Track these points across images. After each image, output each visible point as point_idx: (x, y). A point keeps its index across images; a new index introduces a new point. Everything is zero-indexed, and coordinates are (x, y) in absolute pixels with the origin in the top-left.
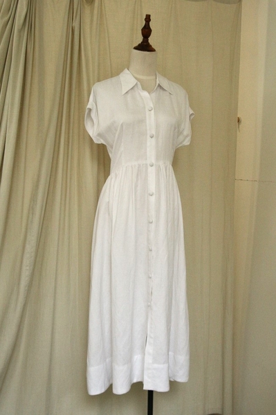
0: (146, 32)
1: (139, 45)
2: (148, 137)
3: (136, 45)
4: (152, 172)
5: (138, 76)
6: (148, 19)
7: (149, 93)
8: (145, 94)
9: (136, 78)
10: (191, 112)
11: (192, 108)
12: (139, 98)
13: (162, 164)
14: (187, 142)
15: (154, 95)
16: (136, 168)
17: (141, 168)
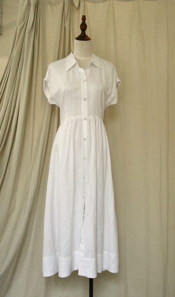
0: (84, 27)
2: (82, 100)
3: (77, 36)
4: (85, 123)
5: (78, 58)
6: (84, 18)
7: (84, 70)
8: (82, 70)
9: (75, 58)
10: (118, 80)
12: (77, 73)
13: (92, 118)
14: (115, 102)
15: (88, 71)
16: (75, 121)
17: (77, 121)
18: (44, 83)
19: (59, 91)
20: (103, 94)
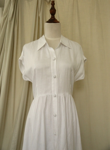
1: (49, 20)
2: (53, 77)
3: (48, 20)
4: (55, 100)
5: (49, 39)
7: (54, 49)
8: (52, 50)
9: (46, 39)
10: (85, 58)
11: (86, 56)
12: (47, 52)
13: (62, 95)
14: (82, 78)
15: (58, 50)
16: (45, 98)
17: (48, 98)
18: (19, 62)
19: (31, 69)
20: (73, 71)
